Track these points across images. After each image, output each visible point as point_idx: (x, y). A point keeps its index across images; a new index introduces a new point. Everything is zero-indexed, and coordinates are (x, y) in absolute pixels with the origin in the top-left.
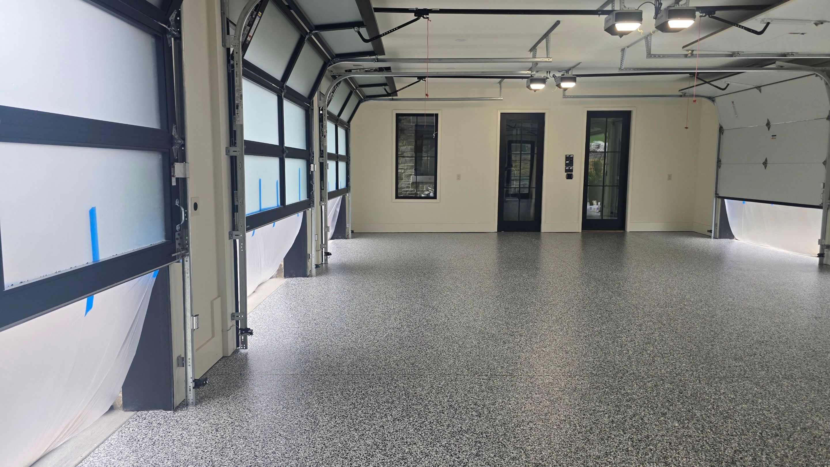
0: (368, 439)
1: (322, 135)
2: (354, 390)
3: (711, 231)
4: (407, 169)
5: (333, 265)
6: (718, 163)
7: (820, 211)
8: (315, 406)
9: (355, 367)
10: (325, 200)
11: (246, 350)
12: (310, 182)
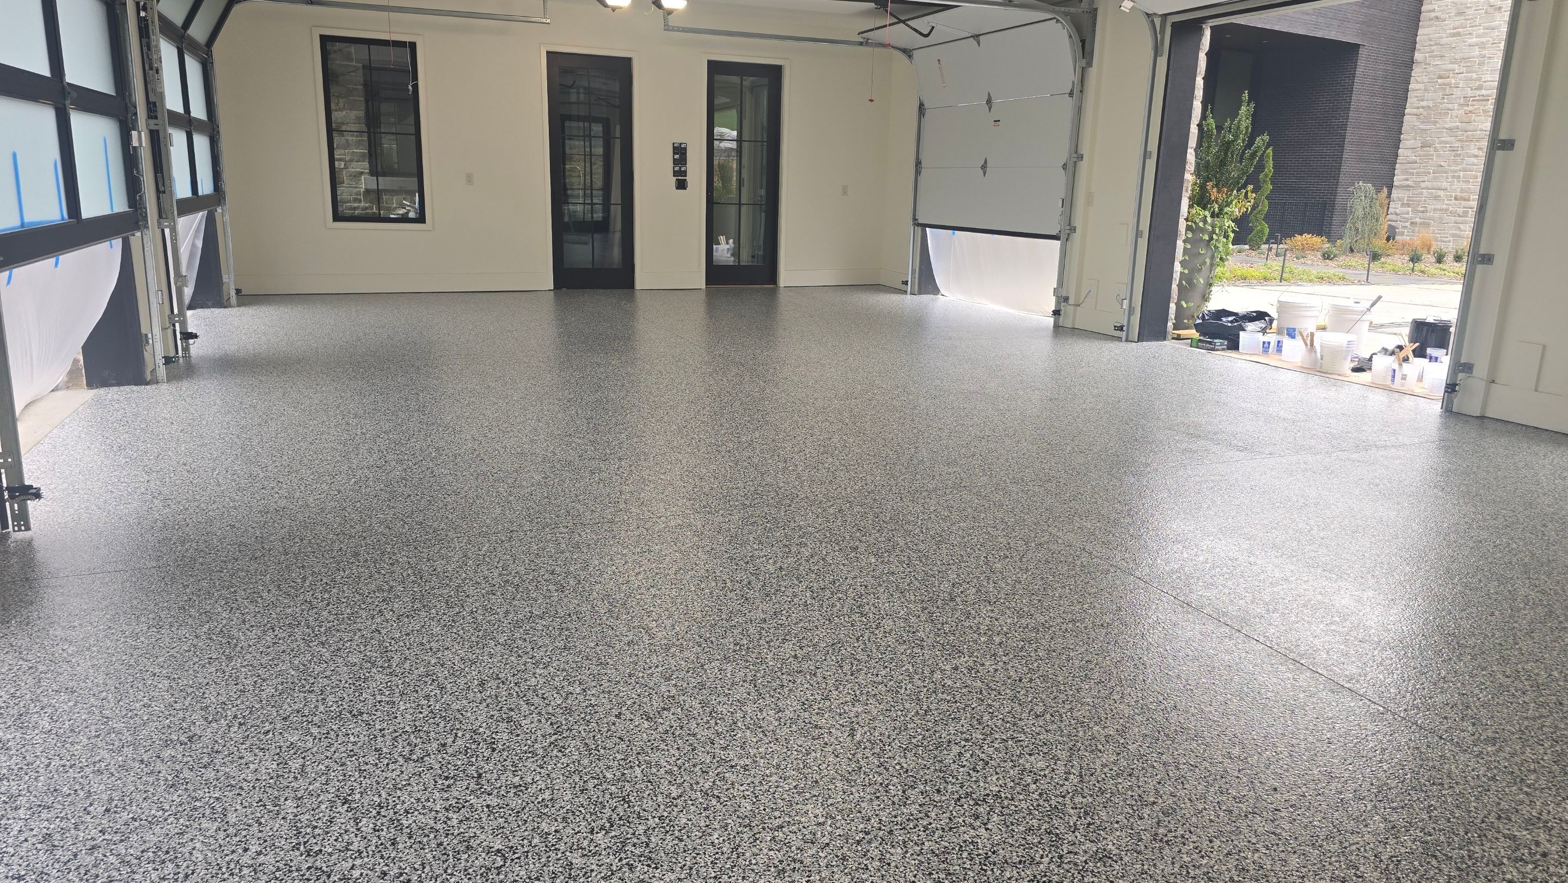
0: (350, 655)
1: (151, 68)
2: (304, 579)
3: (906, 283)
4: (351, 161)
5: (203, 358)
6: (916, 165)
7: (1057, 244)
8: (224, 615)
9: (297, 540)
10: (170, 216)
11: (27, 534)
12: (132, 173)
